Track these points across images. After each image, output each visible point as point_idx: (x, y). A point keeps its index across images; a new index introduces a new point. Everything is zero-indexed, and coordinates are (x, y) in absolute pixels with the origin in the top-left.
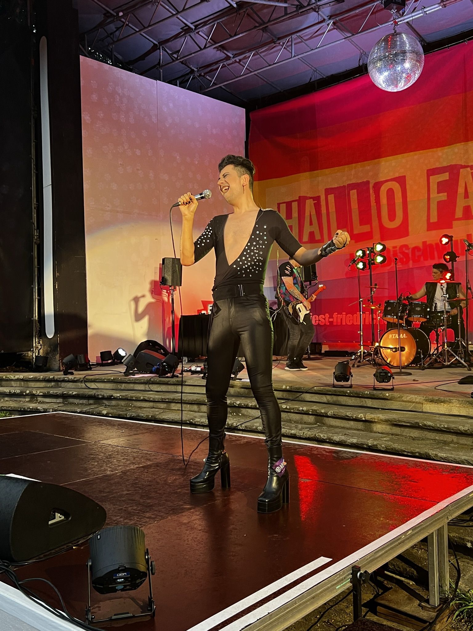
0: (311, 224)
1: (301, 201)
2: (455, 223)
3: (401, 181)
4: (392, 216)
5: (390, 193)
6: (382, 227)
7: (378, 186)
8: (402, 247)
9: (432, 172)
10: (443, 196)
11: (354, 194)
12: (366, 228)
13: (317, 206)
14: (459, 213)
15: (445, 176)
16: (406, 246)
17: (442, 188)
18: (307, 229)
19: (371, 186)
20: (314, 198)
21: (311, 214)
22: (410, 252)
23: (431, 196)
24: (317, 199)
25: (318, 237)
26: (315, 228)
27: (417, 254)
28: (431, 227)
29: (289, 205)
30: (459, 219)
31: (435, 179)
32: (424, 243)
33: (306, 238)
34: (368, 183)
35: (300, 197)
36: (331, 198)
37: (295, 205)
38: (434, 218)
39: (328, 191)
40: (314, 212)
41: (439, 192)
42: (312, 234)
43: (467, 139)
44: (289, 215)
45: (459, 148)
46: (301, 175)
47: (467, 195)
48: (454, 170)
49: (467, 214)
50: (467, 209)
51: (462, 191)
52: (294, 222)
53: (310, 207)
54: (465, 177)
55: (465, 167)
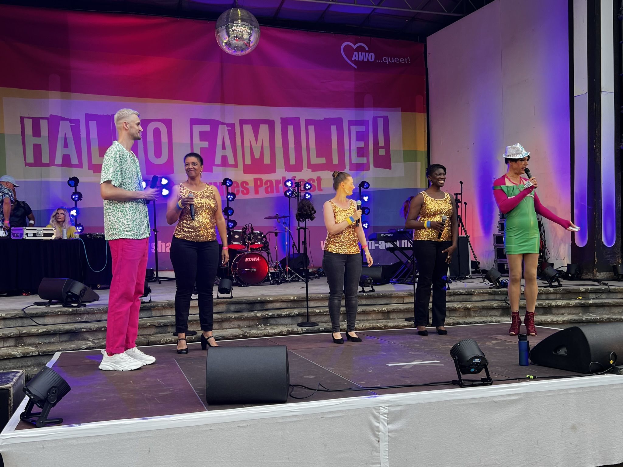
0: (66, 146)
1: (54, 121)
2: (214, 168)
3: (168, 123)
4: (158, 154)
5: (157, 132)
6: (148, 163)
10: (205, 144)
13: (75, 130)
14: (218, 161)
15: (207, 128)
17: (203, 136)
18: (61, 151)
20: (71, 121)
21: (67, 136)
23: (194, 142)
24: (75, 122)
25: (74, 160)
26: (72, 151)
29: (36, 122)
30: (218, 166)
31: (197, 129)
33: (59, 160)
35: (51, 115)
36: (93, 125)
37: (44, 125)
39: (89, 117)
40: (70, 135)
41: (201, 140)
42: (66, 158)
43: (223, 101)
44: (37, 133)
45: (217, 106)
46: (51, 93)
47: (224, 147)
48: (215, 124)
49: (224, 162)
50: (224, 158)
51: (219, 142)
52: (44, 140)
53: (65, 129)
54: (223, 132)
55: (223, 123)
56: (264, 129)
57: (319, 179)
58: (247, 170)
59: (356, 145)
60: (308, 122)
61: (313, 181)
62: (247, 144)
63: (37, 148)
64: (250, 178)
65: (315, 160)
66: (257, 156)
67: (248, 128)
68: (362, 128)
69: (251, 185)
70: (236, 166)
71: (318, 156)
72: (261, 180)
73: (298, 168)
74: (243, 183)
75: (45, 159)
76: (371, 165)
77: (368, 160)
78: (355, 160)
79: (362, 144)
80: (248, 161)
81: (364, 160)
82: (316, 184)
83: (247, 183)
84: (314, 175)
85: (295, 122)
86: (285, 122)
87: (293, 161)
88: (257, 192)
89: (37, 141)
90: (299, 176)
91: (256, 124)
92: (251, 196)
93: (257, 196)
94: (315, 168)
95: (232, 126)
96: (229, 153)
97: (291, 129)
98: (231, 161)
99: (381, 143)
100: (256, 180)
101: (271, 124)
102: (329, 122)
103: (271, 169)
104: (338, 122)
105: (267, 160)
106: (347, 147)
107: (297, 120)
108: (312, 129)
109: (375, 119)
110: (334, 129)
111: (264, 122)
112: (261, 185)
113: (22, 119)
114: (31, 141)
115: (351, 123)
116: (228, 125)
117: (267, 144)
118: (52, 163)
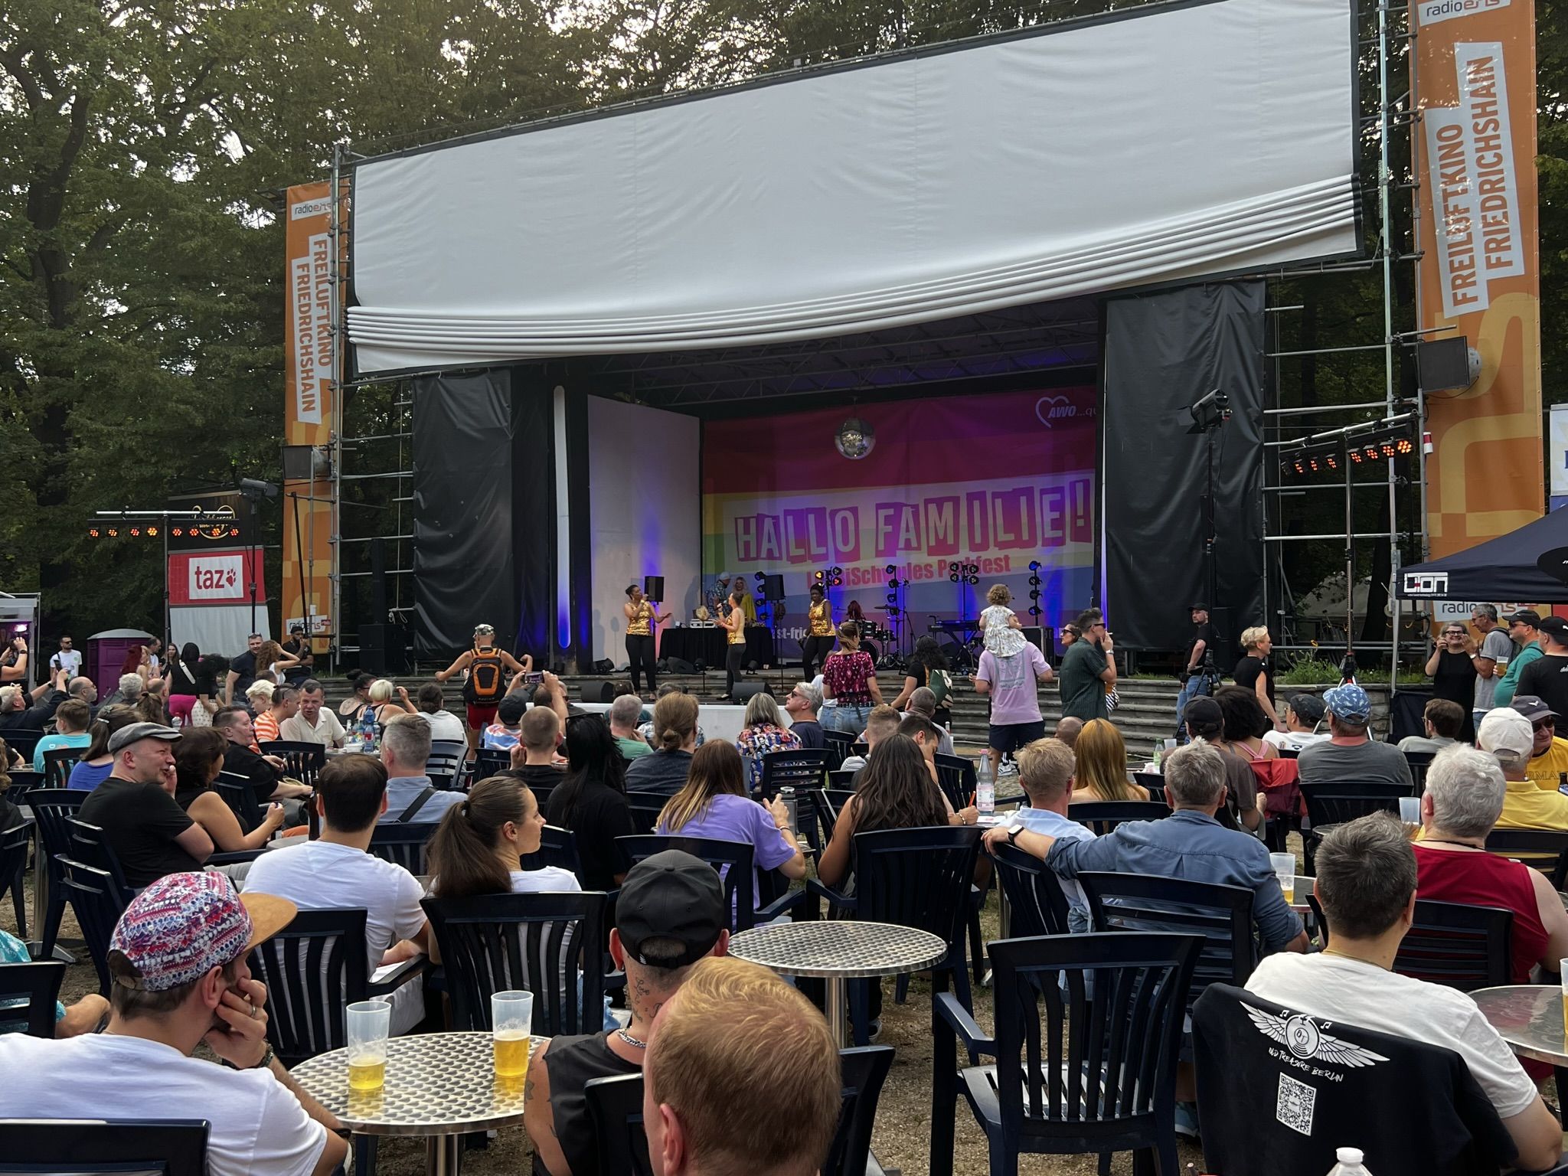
0: (769, 541)
1: (760, 519)
2: (898, 553)
3: (854, 511)
4: (846, 542)
5: (845, 520)
6: (837, 551)
7: (834, 513)
8: (854, 569)
9: (879, 506)
10: (889, 528)
11: (811, 517)
12: (822, 550)
13: (776, 525)
14: (901, 544)
15: (891, 512)
16: (858, 569)
17: (888, 520)
18: (765, 546)
19: (828, 511)
20: (773, 517)
21: (770, 532)
22: (860, 574)
23: (880, 528)
24: (776, 518)
25: (777, 554)
26: (774, 545)
27: (867, 576)
28: (879, 554)
29: (746, 521)
31: (883, 513)
32: (873, 567)
33: (764, 554)
34: (824, 509)
35: (758, 514)
36: (790, 519)
37: (753, 523)
38: (881, 547)
39: (787, 513)
40: (772, 531)
41: (885, 525)
42: (770, 551)
43: (908, 482)
44: (747, 531)
45: (902, 488)
46: (760, 493)
47: (908, 530)
48: (898, 507)
49: (908, 546)
50: (908, 541)
51: (903, 525)
52: (752, 538)
53: (768, 524)
54: (907, 514)
55: (906, 505)
56: (948, 508)
57: (1007, 558)
58: (932, 552)
59: (1050, 516)
60: (995, 495)
61: (1000, 559)
62: (931, 525)
63: (747, 544)
64: (934, 560)
65: (1003, 537)
66: (941, 537)
67: (932, 508)
68: (1057, 497)
69: (935, 567)
70: (919, 548)
71: (1005, 532)
72: (944, 561)
73: (984, 546)
74: (926, 566)
75: (753, 554)
76: (1068, 540)
77: (1064, 533)
78: (1050, 534)
79: (1056, 515)
80: (932, 543)
81: (1059, 533)
82: (1003, 564)
83: (931, 566)
84: (1001, 554)
85: (981, 496)
86: (971, 497)
87: (978, 540)
88: (941, 575)
89: (746, 538)
90: (984, 555)
91: (939, 503)
92: (936, 579)
93: (941, 579)
94: (1003, 545)
95: (916, 507)
96: (912, 535)
97: (977, 504)
98: (914, 544)
99: (1080, 512)
100: (940, 562)
101: (956, 501)
102: (1017, 493)
103: (954, 549)
104: (1029, 492)
105: (950, 541)
106: (1038, 519)
107: (984, 493)
108: (999, 502)
109: (1073, 485)
110: (1023, 500)
111: (948, 499)
112: (945, 568)
113: (736, 519)
114: (743, 538)
115: (1043, 492)
116: (912, 506)
117: (950, 523)
118: (758, 558)
